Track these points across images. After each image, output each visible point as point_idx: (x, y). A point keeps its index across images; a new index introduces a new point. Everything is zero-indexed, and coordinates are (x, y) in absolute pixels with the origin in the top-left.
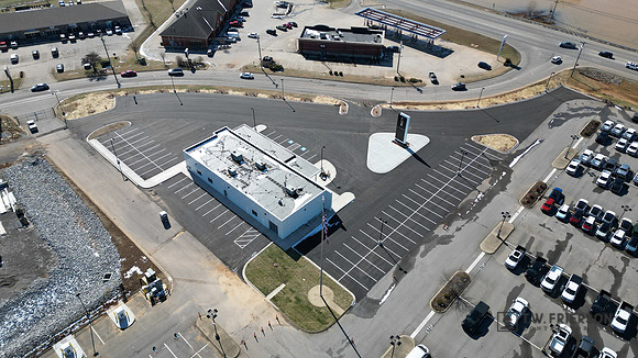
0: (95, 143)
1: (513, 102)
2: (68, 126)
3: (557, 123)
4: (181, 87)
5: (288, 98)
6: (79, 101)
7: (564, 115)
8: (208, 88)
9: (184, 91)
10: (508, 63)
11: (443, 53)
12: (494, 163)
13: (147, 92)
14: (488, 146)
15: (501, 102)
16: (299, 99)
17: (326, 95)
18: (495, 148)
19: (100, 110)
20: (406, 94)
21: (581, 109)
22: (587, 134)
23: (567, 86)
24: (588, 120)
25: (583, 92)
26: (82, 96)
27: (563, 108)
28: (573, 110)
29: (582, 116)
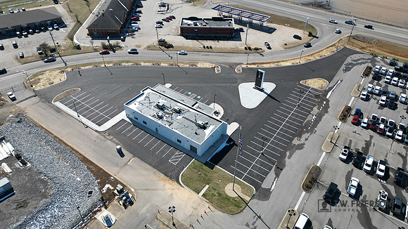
0: (58, 104)
1: (319, 58)
2: (36, 94)
3: (347, 69)
4: (109, 63)
5: (181, 65)
6: (40, 77)
7: (350, 64)
8: (127, 62)
9: (111, 65)
10: (310, 35)
11: (270, 31)
12: (317, 96)
13: (86, 67)
14: (311, 86)
15: (312, 59)
16: (188, 65)
17: (204, 61)
18: (316, 87)
19: (57, 81)
20: (254, 58)
21: (359, 60)
22: (366, 74)
23: (348, 47)
24: (364, 66)
25: (358, 50)
26: (42, 73)
27: (349, 60)
28: (355, 61)
29: (361, 64)
